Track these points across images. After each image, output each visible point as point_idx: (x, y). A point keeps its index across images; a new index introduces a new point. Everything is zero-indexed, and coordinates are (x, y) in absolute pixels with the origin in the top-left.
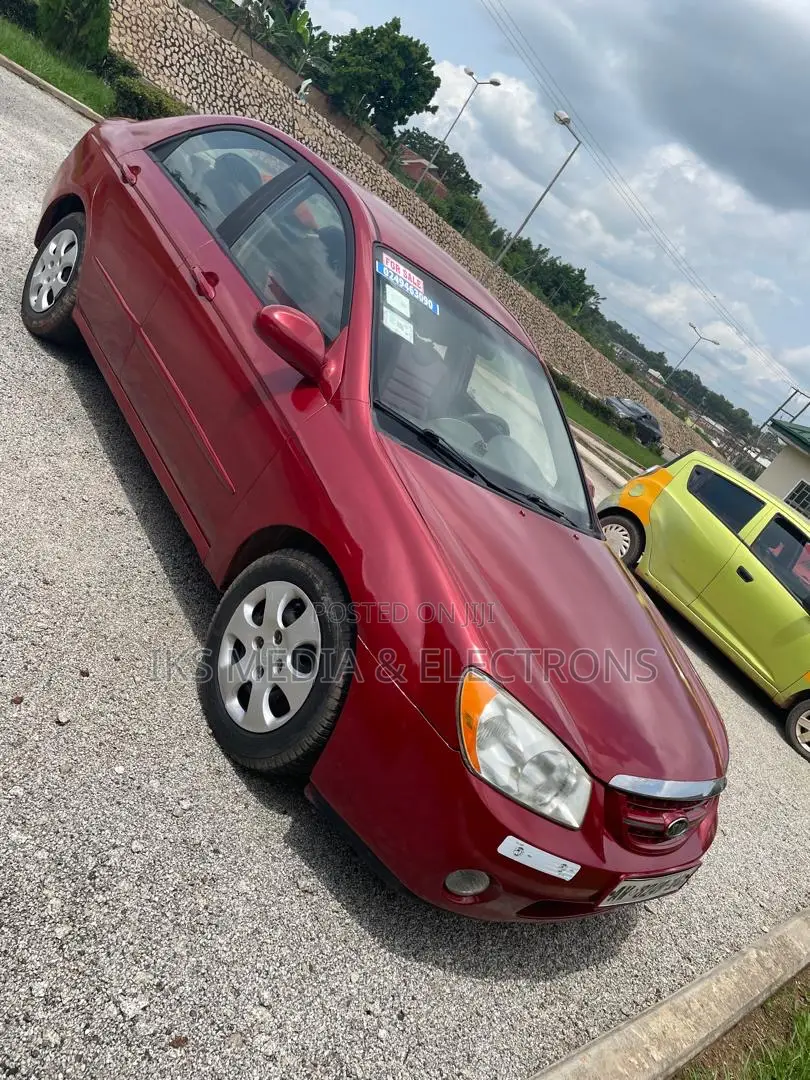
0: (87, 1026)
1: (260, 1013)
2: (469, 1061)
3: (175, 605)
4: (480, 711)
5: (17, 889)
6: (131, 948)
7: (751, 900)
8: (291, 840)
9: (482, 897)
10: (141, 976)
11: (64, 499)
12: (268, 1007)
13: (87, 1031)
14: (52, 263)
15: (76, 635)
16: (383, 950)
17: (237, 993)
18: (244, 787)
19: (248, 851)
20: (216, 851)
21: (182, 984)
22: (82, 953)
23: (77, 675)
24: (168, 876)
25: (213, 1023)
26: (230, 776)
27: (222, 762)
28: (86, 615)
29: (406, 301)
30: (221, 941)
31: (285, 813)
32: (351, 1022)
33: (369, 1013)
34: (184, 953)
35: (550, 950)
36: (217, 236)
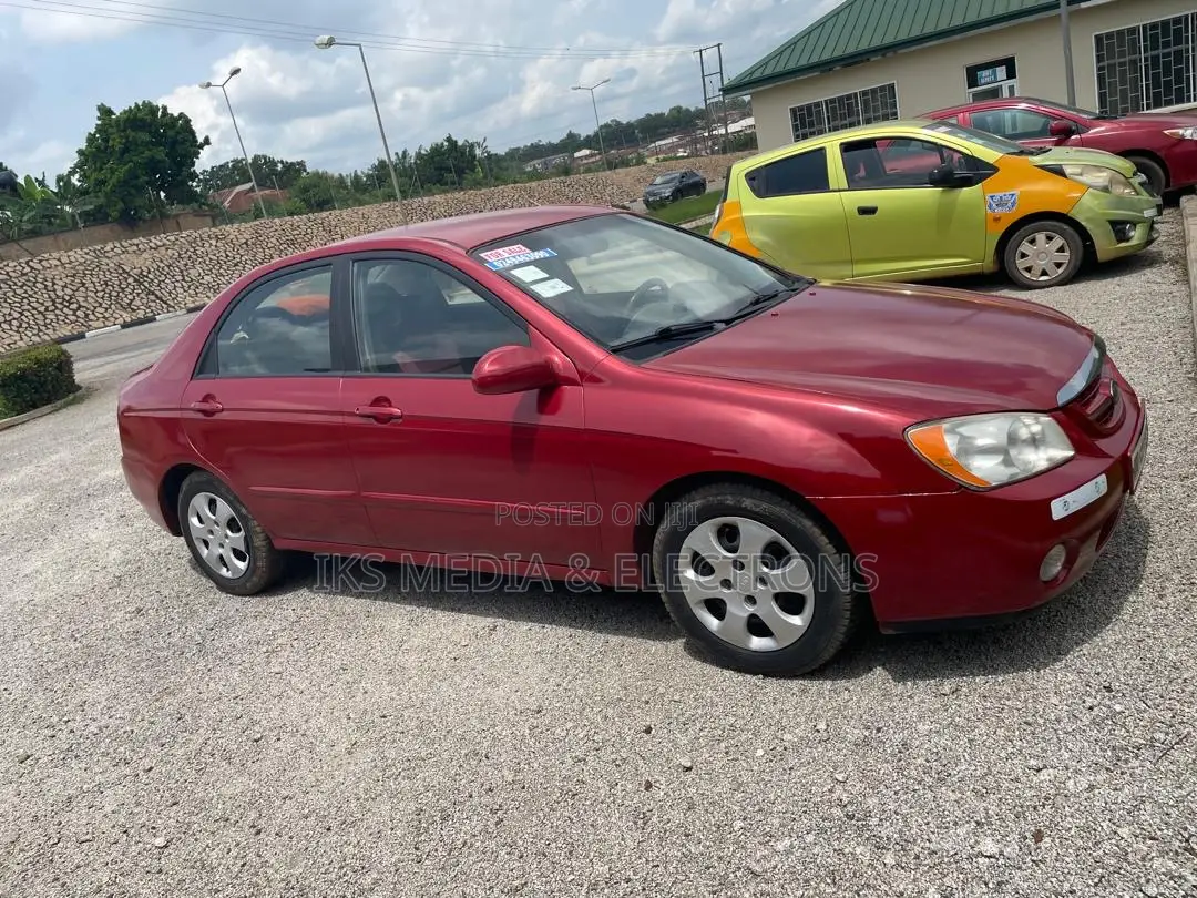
0: (986, 884)
1: (1045, 775)
2: (1178, 669)
3: (615, 640)
4: (945, 449)
5: (832, 868)
6: (931, 825)
7: (1160, 405)
8: (901, 677)
9: (1069, 563)
10: (962, 831)
11: (455, 659)
12: (1045, 767)
13: (990, 885)
14: (211, 532)
15: (606, 718)
16: (1042, 671)
17: (1017, 780)
18: (829, 683)
19: (892, 710)
20: (879, 730)
21: (986, 810)
22: (917, 857)
23: (646, 737)
24: (882, 772)
25: (1035, 808)
26: (813, 686)
27: (795, 685)
28: (589, 701)
29: (532, 268)
30: (964, 768)
31: (871, 669)
32: (1093, 722)
33: (1091, 708)
34: (960, 795)
35: (1114, 565)
36: (341, 373)
